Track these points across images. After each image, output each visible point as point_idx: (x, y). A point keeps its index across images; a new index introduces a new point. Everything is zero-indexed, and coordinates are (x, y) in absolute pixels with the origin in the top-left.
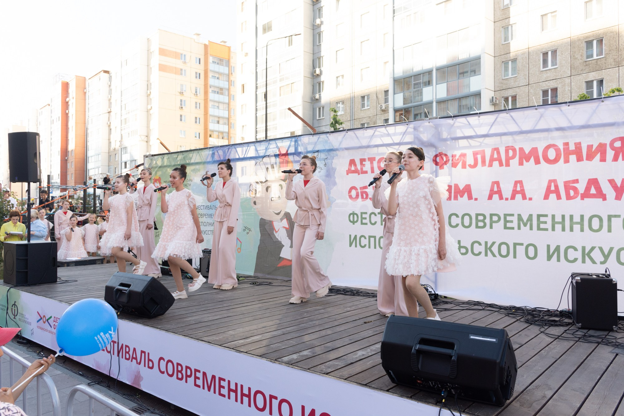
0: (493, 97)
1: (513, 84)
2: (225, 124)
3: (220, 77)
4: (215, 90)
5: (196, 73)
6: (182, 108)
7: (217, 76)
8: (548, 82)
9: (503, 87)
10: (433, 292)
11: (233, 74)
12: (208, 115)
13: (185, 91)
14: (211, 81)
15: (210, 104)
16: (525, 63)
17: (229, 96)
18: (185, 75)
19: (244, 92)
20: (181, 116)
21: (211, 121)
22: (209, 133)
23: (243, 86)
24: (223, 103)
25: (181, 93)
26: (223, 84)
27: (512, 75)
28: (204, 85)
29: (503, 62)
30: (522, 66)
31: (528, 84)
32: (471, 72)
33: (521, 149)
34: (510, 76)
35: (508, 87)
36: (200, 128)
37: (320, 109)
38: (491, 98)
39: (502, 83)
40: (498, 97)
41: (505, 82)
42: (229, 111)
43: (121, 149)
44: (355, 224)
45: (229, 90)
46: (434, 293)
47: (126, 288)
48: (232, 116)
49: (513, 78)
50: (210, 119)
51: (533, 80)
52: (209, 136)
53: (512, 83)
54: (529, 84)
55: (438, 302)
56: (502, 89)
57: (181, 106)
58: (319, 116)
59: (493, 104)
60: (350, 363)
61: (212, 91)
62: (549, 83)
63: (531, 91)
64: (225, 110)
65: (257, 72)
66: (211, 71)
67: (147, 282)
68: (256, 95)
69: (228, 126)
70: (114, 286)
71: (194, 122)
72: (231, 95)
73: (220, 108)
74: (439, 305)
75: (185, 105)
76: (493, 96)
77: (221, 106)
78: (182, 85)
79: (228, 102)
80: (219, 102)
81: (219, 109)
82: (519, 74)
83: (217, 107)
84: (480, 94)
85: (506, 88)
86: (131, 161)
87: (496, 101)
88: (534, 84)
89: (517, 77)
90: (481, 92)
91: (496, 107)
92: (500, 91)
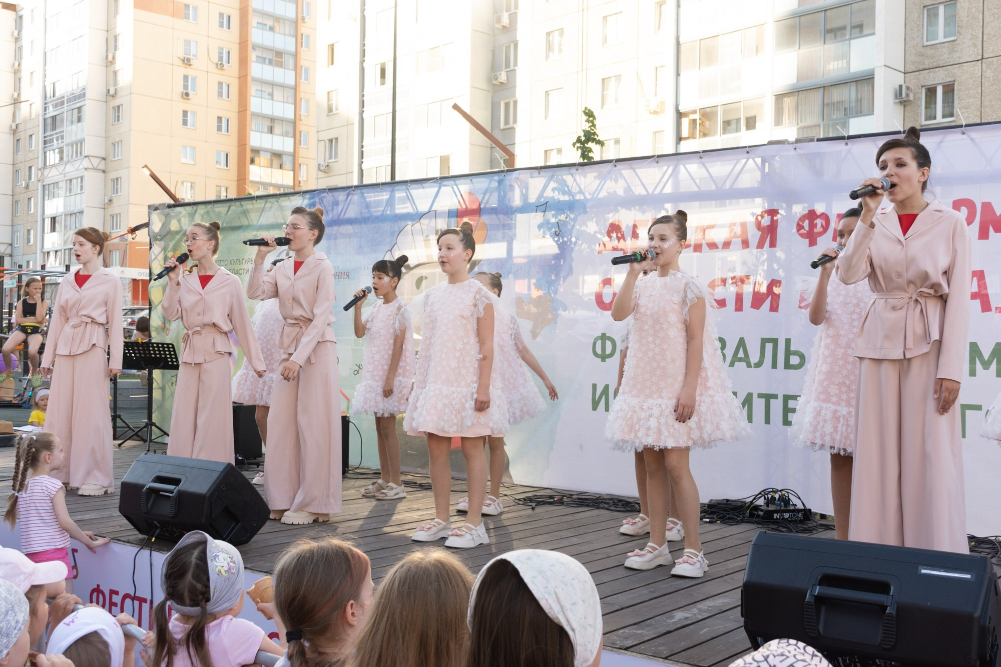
0: (901, 86)
1: (946, 56)
2: (285, 134)
3: (276, 25)
4: (264, 56)
5: (221, 15)
6: (187, 94)
7: (270, 23)
9: (923, 64)
10: (800, 506)
11: (306, 20)
12: (249, 113)
13: (195, 56)
14: (257, 36)
15: (253, 89)
16: (974, 10)
17: (295, 69)
18: (195, 19)
19: (332, 63)
20: (185, 113)
21: (253, 128)
22: (249, 155)
23: (332, 47)
24: (283, 86)
25: (187, 62)
26: (283, 41)
27: (945, 37)
28: (240, 43)
29: (924, 7)
30: (968, 16)
31: (980, 58)
32: (853, 27)
34: (941, 39)
35: (935, 64)
36: (229, 143)
37: (507, 105)
38: (897, 87)
39: (923, 55)
40: (912, 86)
41: (930, 52)
42: (295, 104)
43: (44, 186)
44: (607, 359)
45: (296, 55)
46: (802, 507)
47: (171, 487)
48: (302, 118)
49: (948, 44)
50: (253, 124)
51: (991, 48)
52: (248, 160)
53: (944, 56)
54: (983, 58)
55: (811, 525)
56: (921, 67)
57: (185, 91)
58: (506, 122)
59: (901, 102)
60: (665, 631)
61: (258, 57)
63: (989, 73)
64: (287, 103)
65: (363, 18)
66: (255, 11)
67: (217, 474)
68: (362, 70)
69: (292, 140)
70: (141, 481)
71: (216, 128)
72: (302, 67)
73: (275, 98)
74: (815, 532)
75: (194, 89)
76: (902, 83)
77: (278, 94)
78: (187, 43)
79: (292, 83)
80: (273, 84)
81: (272, 99)
82: (961, 34)
83: (269, 94)
84: (873, 78)
85: (930, 66)
86: (66, 215)
87: (907, 95)
88: (995, 58)
89: (956, 42)
90: (874, 75)
91: (908, 108)
92: (917, 73)
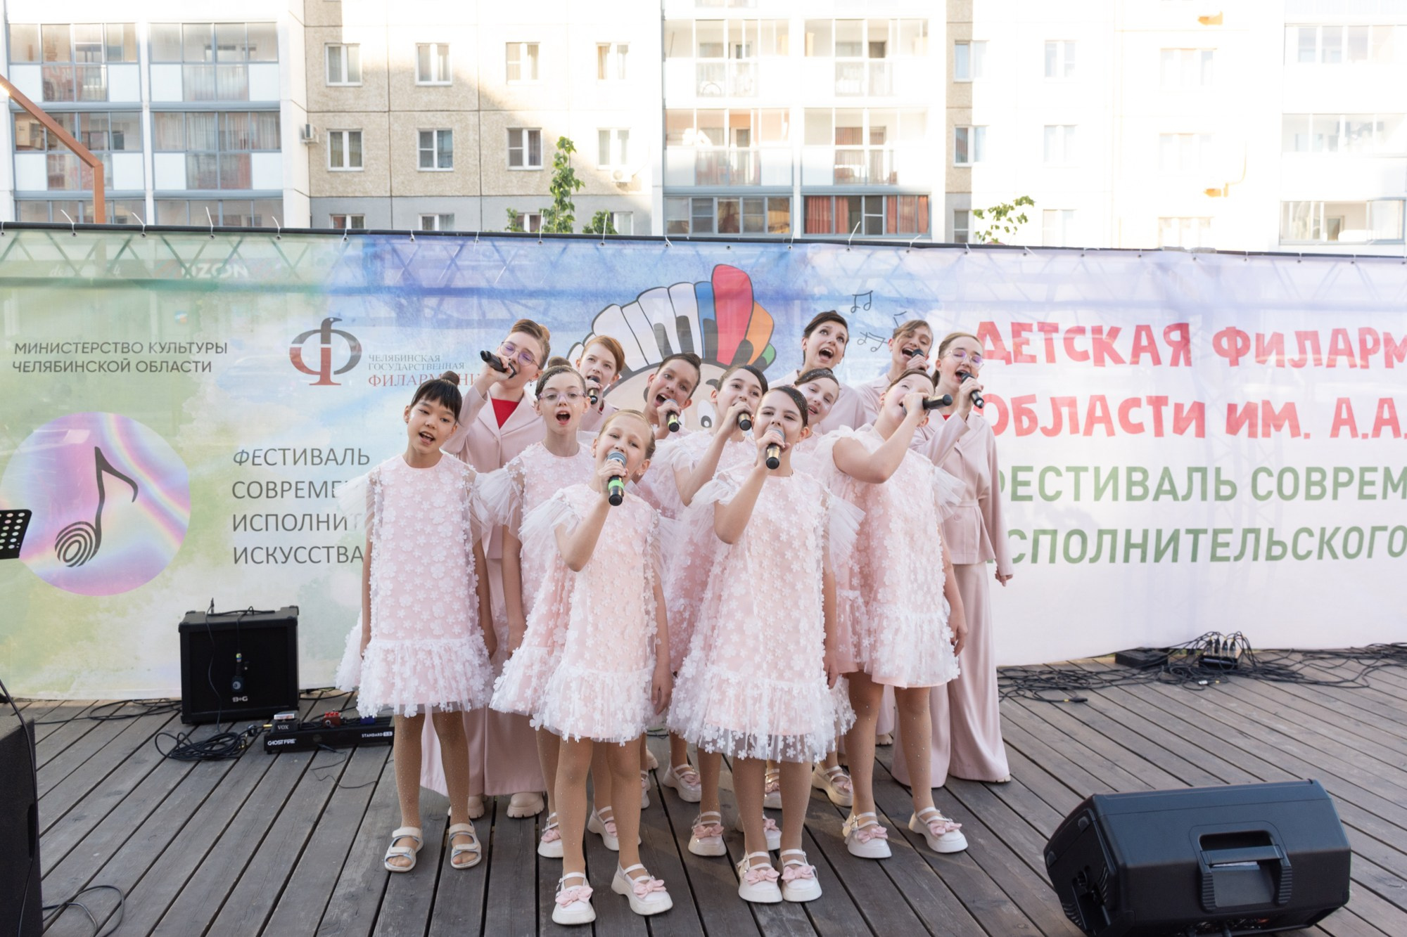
0: (306, 126)
1: (352, 101)
8: (432, 113)
9: (329, 105)
27: (349, 81)
29: (326, 44)
30: (373, 62)
31: (387, 109)
32: (249, 49)
33: (1388, 336)
34: (345, 82)
35: (340, 108)
39: (327, 96)
41: (333, 93)
49: (352, 89)
51: (398, 101)
53: (350, 101)
54: (389, 111)
56: (325, 109)
59: (306, 143)
62: (434, 116)
63: (396, 127)
82: (366, 81)
84: (279, 112)
85: (336, 109)
87: (315, 136)
88: (402, 113)
89: (361, 89)
90: (279, 108)
91: (313, 151)
92: (321, 114)
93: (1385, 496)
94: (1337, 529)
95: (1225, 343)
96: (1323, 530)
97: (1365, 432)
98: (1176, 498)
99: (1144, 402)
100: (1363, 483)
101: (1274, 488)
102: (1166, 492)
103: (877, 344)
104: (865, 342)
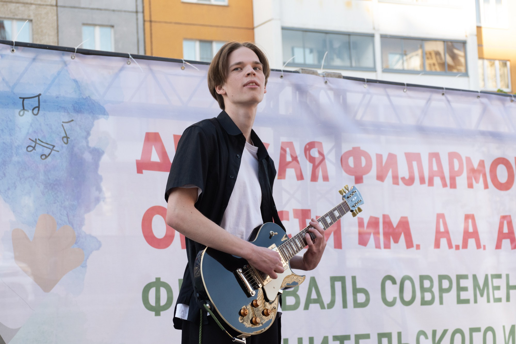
33: (468, 160)
44: (162, 313)
93: (476, 301)
94: (445, 332)
95: (351, 162)
96: (434, 332)
97: (457, 244)
98: (323, 307)
99: (291, 215)
100: (460, 289)
101: (397, 295)
102: (315, 301)
103: (47, 152)
104: (34, 148)
